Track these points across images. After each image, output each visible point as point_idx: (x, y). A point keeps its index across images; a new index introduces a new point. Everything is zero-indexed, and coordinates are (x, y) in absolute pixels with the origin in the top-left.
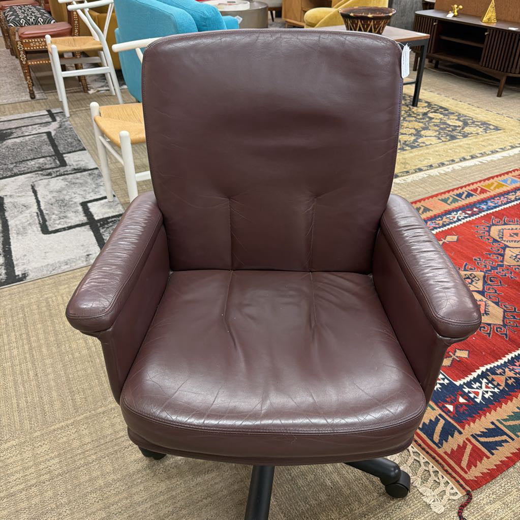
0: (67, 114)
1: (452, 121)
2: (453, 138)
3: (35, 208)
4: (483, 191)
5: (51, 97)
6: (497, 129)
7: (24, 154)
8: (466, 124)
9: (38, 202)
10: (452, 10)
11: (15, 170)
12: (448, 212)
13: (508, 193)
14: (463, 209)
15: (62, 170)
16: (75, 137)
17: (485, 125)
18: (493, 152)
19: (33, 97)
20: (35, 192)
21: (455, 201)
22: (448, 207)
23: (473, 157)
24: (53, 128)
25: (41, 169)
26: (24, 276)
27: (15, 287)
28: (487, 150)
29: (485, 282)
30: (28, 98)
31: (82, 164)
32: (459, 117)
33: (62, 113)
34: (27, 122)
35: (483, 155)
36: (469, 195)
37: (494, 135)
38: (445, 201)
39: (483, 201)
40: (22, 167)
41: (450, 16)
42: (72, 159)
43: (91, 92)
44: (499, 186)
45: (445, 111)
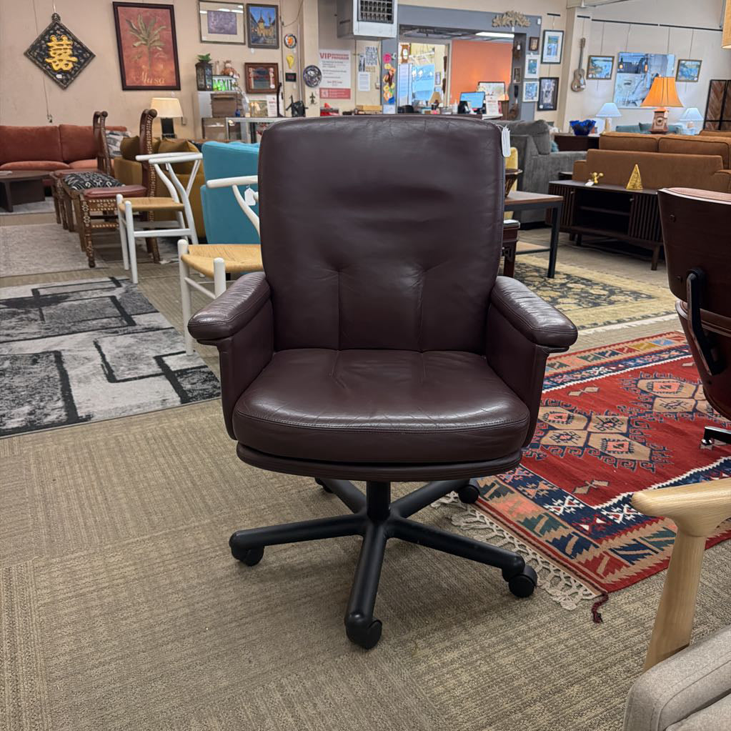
0: (135, 280)
1: (596, 291)
2: (596, 305)
3: (99, 361)
4: (630, 350)
5: (113, 266)
6: (650, 297)
7: (83, 315)
8: (612, 292)
9: (103, 356)
10: (592, 178)
11: (74, 329)
12: (590, 367)
13: (661, 352)
14: (606, 365)
15: (130, 329)
16: (146, 302)
17: (637, 295)
18: (644, 318)
19: (92, 265)
20: (99, 348)
21: (596, 358)
22: (587, 363)
23: (619, 322)
24: (118, 293)
25: (103, 328)
26: (88, 417)
27: (78, 428)
28: (637, 315)
29: (629, 426)
30: (86, 266)
31: (155, 324)
32: (604, 287)
33: (129, 280)
34: (84, 287)
35: (631, 320)
36: (613, 354)
37: (647, 303)
38: (586, 358)
39: (630, 359)
40: (82, 326)
41: (589, 184)
42: (142, 320)
43: (163, 262)
44: (650, 346)
45: (588, 282)
